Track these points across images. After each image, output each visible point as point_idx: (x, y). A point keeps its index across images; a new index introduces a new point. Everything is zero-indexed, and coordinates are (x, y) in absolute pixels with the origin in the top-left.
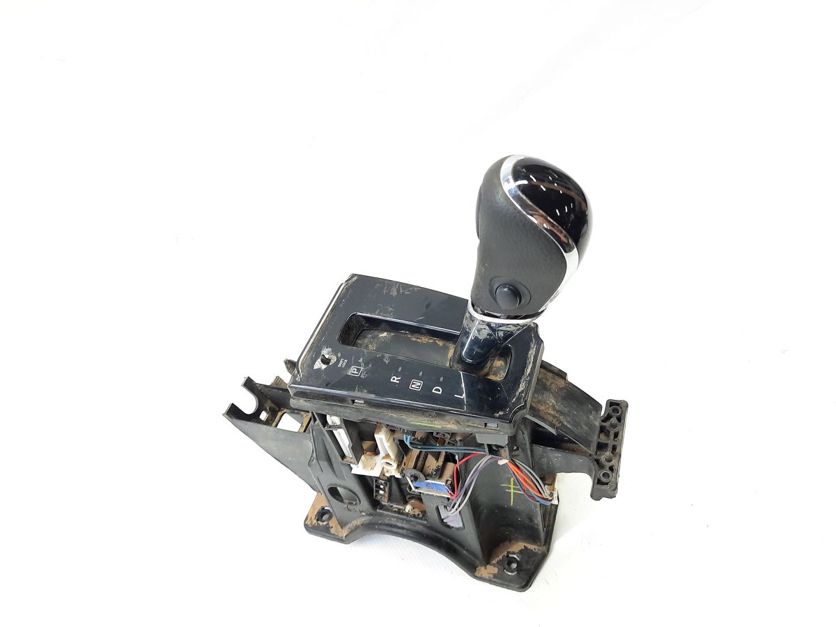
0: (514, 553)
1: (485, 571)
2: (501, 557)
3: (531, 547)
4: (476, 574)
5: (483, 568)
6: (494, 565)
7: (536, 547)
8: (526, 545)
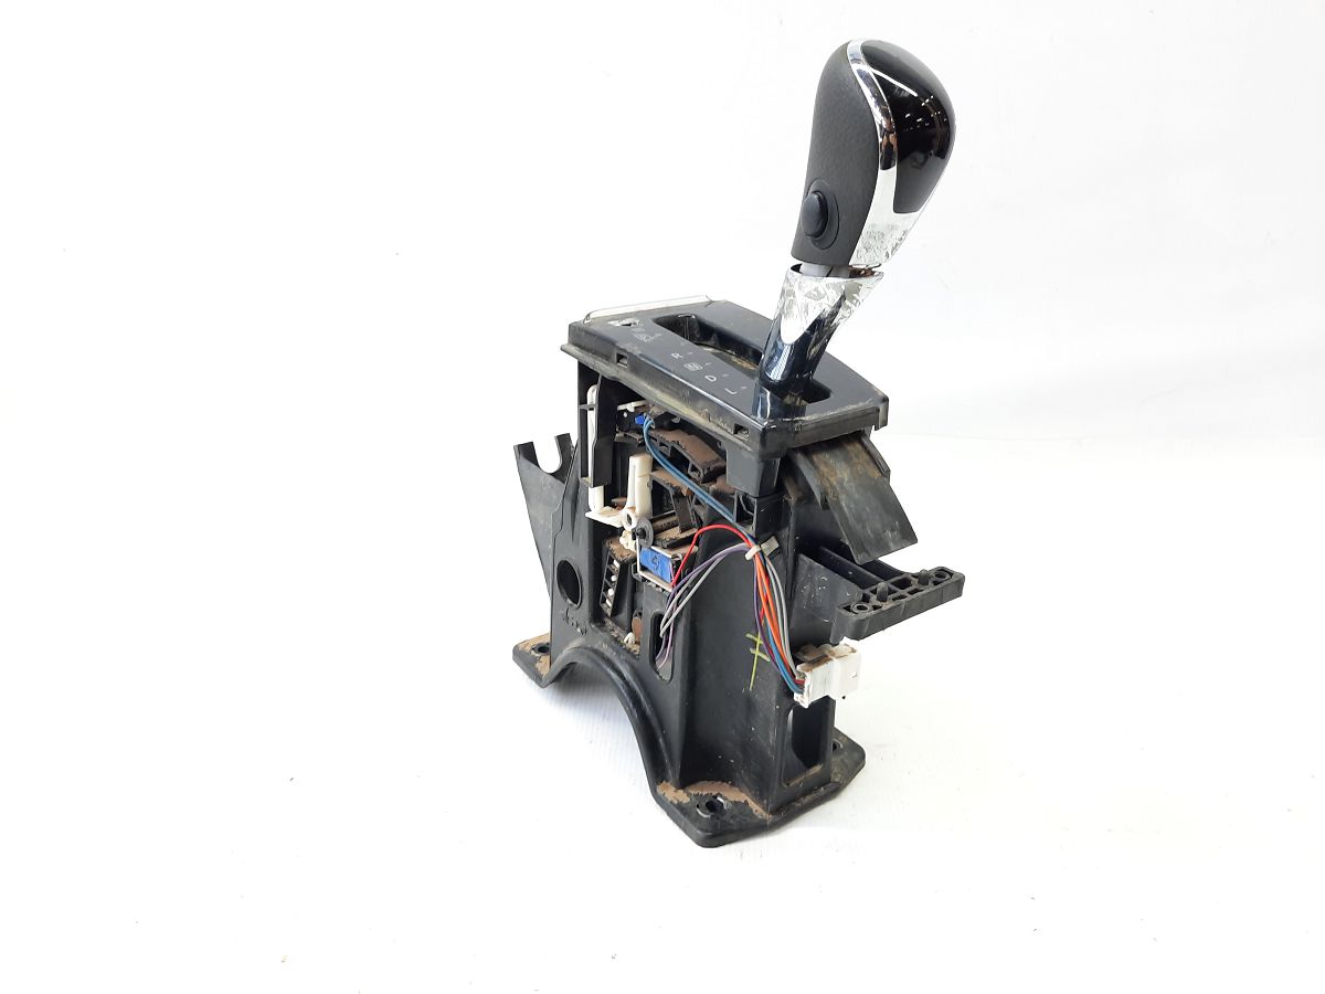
0: (725, 799)
1: (672, 794)
2: (704, 793)
3: (755, 807)
4: (660, 790)
5: (674, 789)
6: (689, 795)
7: (760, 810)
8: (749, 801)
